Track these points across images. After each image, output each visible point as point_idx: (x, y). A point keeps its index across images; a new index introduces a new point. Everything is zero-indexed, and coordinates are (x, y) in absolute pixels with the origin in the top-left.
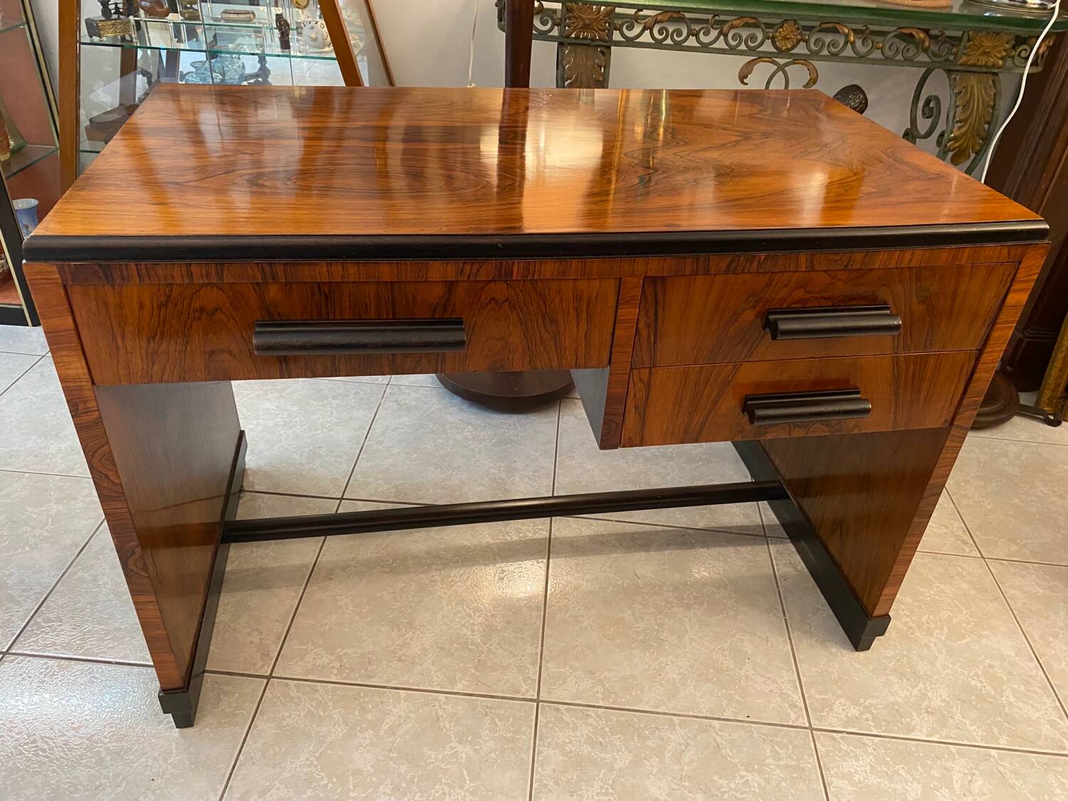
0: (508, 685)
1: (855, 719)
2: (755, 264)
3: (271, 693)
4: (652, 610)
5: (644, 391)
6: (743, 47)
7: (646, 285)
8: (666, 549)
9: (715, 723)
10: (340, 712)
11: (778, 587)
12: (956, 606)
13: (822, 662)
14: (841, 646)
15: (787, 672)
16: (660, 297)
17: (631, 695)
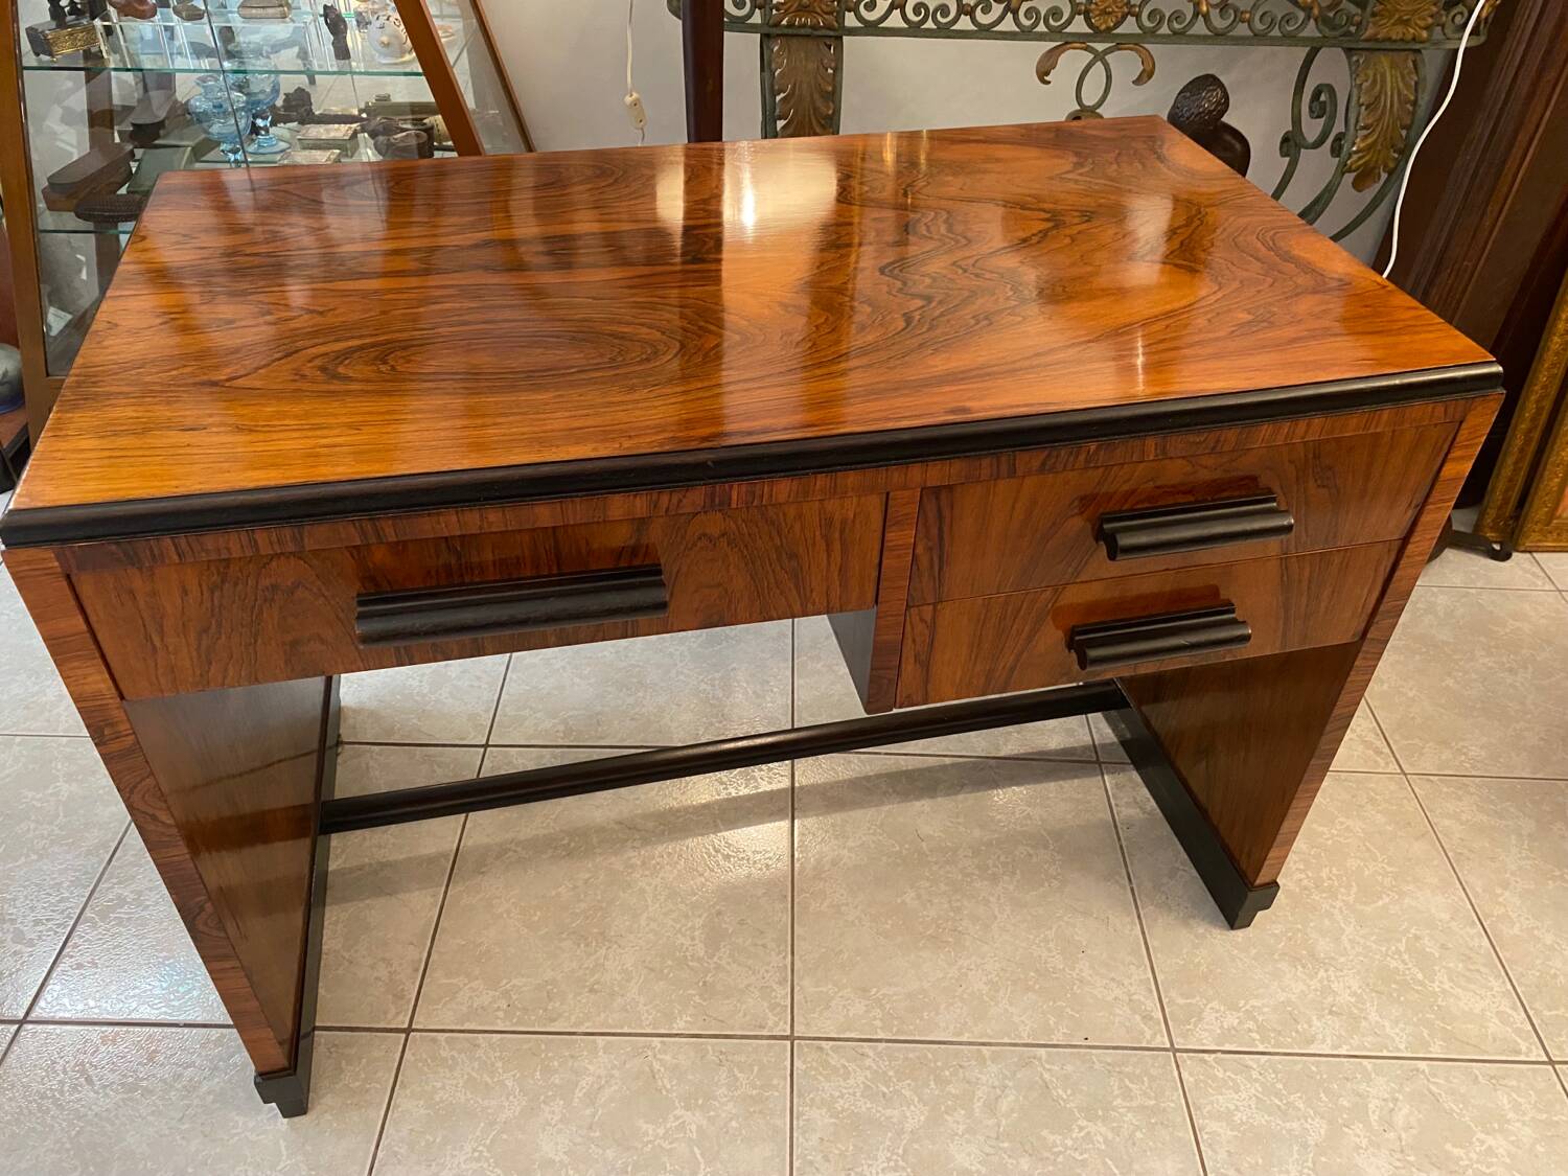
0: (748, 1018)
1: (1233, 1032)
2: (1082, 457)
3: (413, 1054)
4: (943, 887)
5: (927, 632)
6: (1041, 28)
7: (925, 498)
8: (957, 793)
9: (1042, 1051)
10: (514, 1076)
11: (1119, 839)
12: (1368, 850)
13: (1185, 951)
14: (1210, 923)
15: (1138, 967)
16: (946, 512)
17: (922, 1019)
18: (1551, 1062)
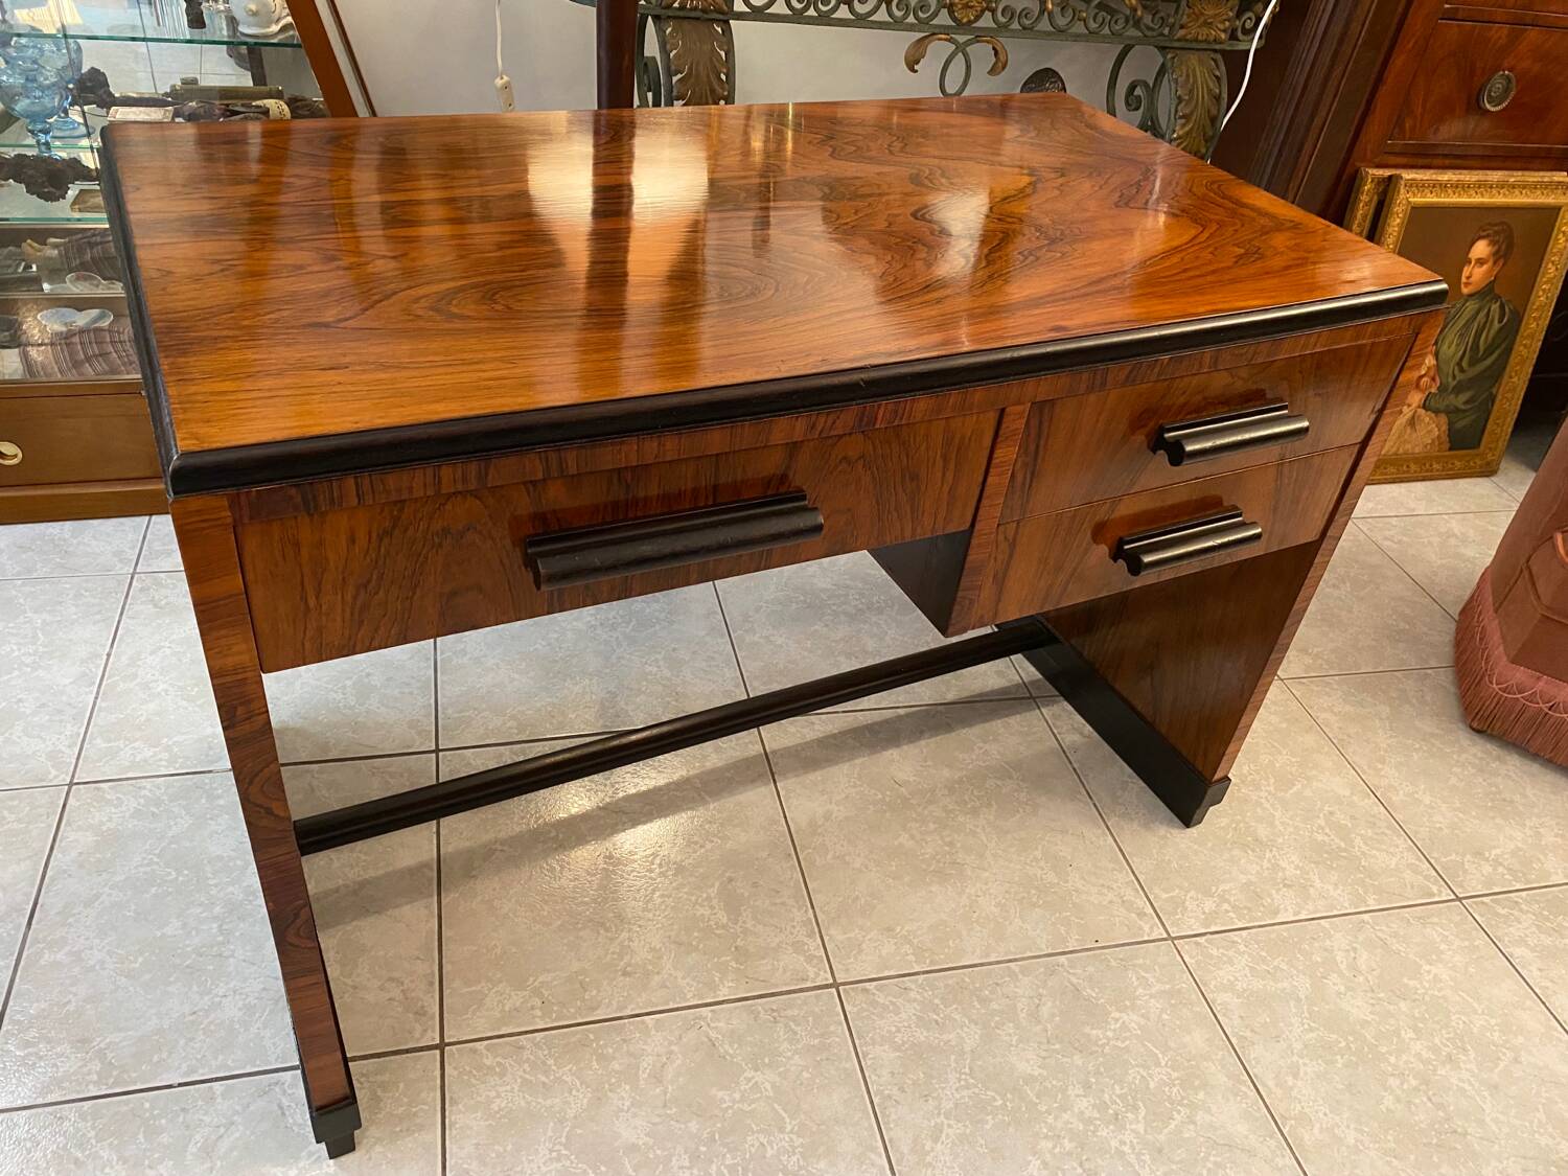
0: (789, 974)
1: (1214, 915)
2: (1158, 370)
3: (455, 1068)
4: (932, 826)
5: (1008, 551)
6: (911, 19)
7: (1032, 414)
8: (919, 739)
9: (1062, 959)
10: (570, 1070)
11: (1071, 763)
12: (1273, 746)
13: (1154, 851)
14: (1168, 825)
15: (1121, 872)
16: (1045, 428)
17: (949, 947)
18: (1459, 899)
